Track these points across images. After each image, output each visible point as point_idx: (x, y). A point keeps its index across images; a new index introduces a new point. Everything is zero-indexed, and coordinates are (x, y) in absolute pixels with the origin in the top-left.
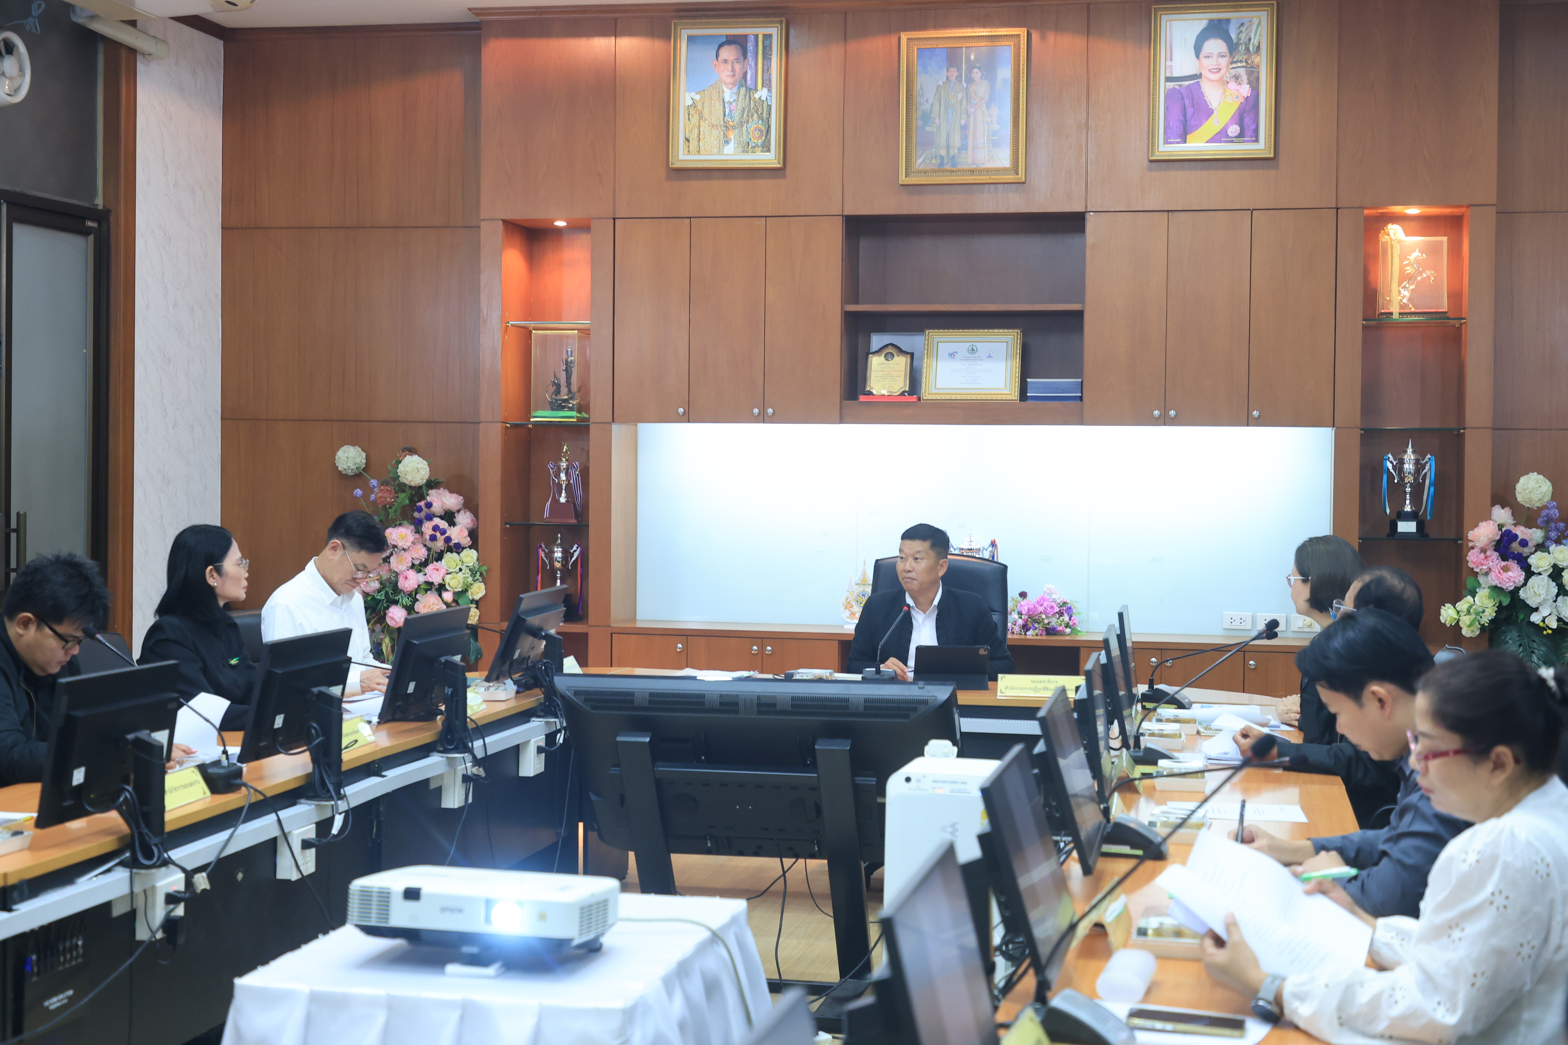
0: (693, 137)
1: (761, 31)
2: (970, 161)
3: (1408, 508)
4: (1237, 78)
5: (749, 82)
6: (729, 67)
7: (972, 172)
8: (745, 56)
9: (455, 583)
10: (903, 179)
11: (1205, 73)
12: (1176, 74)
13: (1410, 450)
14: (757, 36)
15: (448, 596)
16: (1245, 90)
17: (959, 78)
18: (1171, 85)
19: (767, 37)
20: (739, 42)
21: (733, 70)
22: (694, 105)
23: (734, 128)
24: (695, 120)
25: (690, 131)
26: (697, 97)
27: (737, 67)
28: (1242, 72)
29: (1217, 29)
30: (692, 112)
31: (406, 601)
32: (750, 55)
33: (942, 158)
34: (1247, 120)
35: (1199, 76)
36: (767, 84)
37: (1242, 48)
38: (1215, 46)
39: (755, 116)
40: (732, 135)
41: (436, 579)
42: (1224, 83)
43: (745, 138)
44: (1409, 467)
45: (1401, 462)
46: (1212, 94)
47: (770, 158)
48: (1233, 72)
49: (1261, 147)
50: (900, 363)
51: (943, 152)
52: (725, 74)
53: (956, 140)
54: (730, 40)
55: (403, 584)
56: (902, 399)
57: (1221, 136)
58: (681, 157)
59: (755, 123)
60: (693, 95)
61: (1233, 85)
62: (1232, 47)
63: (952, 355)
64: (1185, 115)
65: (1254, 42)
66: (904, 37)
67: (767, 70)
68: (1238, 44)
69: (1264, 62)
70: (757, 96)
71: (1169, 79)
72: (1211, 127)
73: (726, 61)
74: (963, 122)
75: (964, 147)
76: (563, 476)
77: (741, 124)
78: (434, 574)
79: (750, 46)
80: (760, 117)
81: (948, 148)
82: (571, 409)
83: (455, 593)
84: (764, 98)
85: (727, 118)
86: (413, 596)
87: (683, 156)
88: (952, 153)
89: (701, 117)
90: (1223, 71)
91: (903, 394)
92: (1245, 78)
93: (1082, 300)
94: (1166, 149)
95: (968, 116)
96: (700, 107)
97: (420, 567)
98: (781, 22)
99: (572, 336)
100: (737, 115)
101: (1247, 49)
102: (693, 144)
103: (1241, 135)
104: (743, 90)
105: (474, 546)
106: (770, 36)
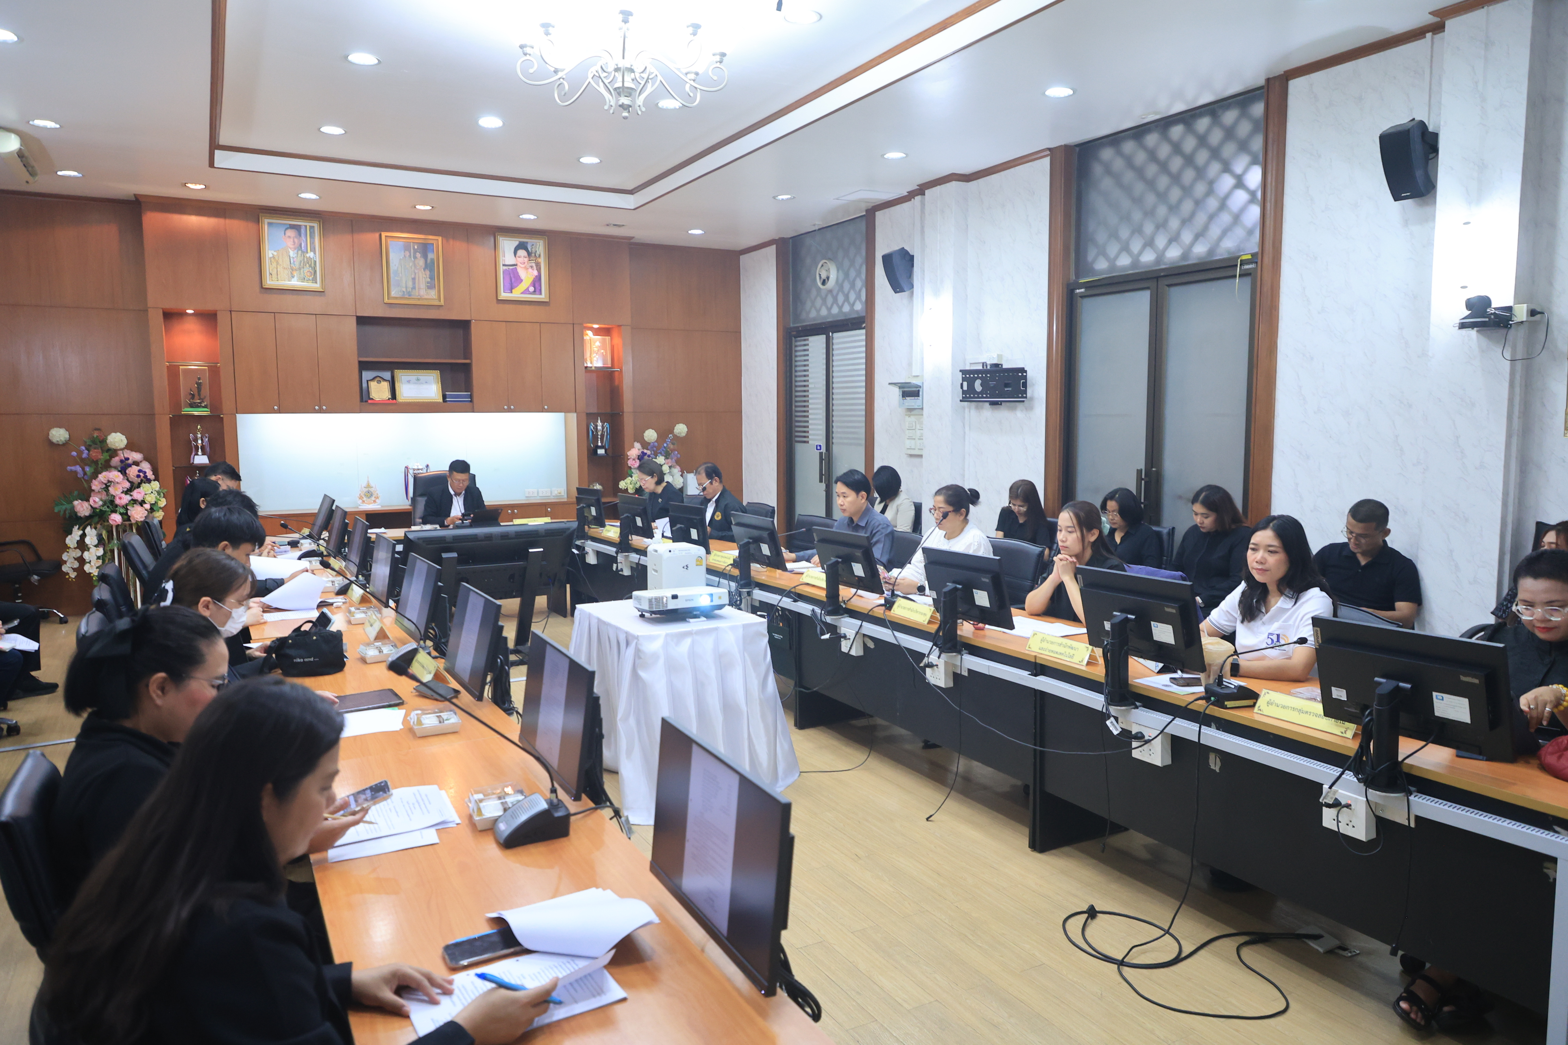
0: (274, 273)
1: (308, 224)
2: (417, 294)
3: (600, 444)
4: (532, 267)
5: (303, 248)
6: (292, 240)
7: (419, 299)
8: (300, 235)
9: (151, 499)
10: (386, 300)
11: (519, 264)
12: (506, 263)
13: (599, 421)
14: (306, 226)
15: (147, 506)
16: (536, 273)
17: (410, 256)
18: (505, 268)
19: (312, 228)
20: (297, 228)
21: (294, 242)
22: (274, 257)
23: (296, 270)
24: (274, 264)
25: (272, 270)
26: (275, 253)
27: (296, 240)
28: (534, 265)
29: (522, 246)
30: (272, 260)
31: (122, 511)
32: (302, 235)
33: (404, 292)
34: (537, 285)
35: (516, 265)
36: (313, 250)
37: (533, 255)
38: (522, 253)
39: (308, 265)
40: (295, 274)
41: (140, 498)
42: (526, 269)
43: (302, 275)
44: (599, 428)
45: (597, 426)
46: (522, 273)
47: (317, 286)
48: (530, 264)
49: (543, 297)
50: (385, 386)
51: (404, 290)
52: (290, 243)
53: (410, 284)
54: (292, 227)
55: (117, 501)
56: (388, 402)
57: (526, 291)
58: (268, 282)
59: (307, 269)
60: (273, 252)
61: (530, 270)
62: (529, 254)
63: (409, 382)
64: (511, 281)
65: (538, 253)
66: (384, 234)
67: (312, 243)
68: (532, 253)
69: (542, 261)
70: (308, 255)
71: (504, 265)
72: (522, 287)
73: (289, 237)
74: (413, 276)
75: (414, 288)
76: (200, 442)
77: (300, 269)
78: (137, 495)
79: (303, 231)
80: (310, 266)
81: (406, 288)
82: (203, 407)
83: (151, 505)
84: (312, 257)
85: (292, 265)
86: (125, 507)
87: (269, 282)
88: (408, 290)
89: (277, 263)
90: (526, 263)
91: (389, 399)
92: (535, 267)
93: (470, 358)
94: (504, 295)
95: (415, 274)
96: (277, 258)
97: (128, 492)
98: (319, 222)
99: (205, 369)
100: (297, 264)
101: (535, 255)
102: (274, 276)
103: (535, 291)
104: (300, 252)
105: (156, 479)
106: (313, 227)
